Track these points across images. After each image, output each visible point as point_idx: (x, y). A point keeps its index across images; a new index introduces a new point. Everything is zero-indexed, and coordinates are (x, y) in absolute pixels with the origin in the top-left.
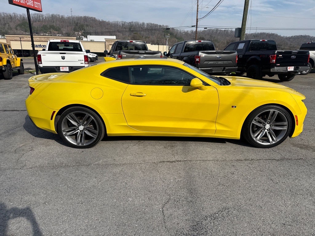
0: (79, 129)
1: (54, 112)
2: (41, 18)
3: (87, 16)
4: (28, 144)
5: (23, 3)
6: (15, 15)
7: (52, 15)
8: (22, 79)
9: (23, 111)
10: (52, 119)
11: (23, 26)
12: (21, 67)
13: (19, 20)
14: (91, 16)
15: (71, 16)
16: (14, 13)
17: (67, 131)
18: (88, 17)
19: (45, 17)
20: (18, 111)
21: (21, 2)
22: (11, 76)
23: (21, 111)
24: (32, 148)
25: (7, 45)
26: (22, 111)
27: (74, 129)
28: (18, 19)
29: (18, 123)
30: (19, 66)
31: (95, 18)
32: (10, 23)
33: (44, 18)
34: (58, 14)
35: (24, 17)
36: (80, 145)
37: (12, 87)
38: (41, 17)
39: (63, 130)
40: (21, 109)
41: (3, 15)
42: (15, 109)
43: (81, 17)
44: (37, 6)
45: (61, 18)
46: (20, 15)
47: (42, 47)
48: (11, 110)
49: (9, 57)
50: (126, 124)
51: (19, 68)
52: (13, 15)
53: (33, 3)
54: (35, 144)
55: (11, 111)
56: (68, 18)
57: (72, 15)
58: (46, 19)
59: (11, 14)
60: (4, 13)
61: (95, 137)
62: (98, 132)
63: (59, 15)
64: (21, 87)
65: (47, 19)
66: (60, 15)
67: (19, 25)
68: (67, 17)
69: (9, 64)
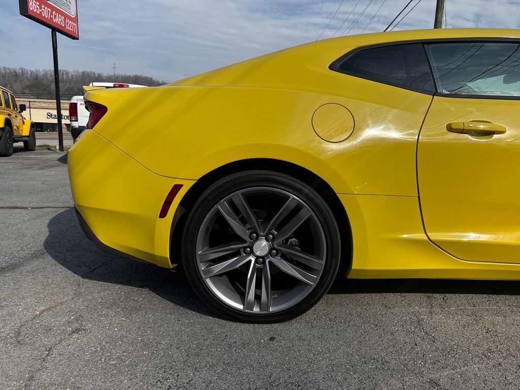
0: (252, 252)
1: (177, 188)
2: (65, 77)
3: (138, 74)
4: (62, 304)
5: (47, 17)
6: (22, 71)
7: (83, 73)
8: (31, 156)
9: (36, 208)
10: (163, 214)
11: (34, 89)
12: (31, 136)
13: (28, 79)
14: (146, 76)
15: (113, 74)
16: (22, 69)
17: (211, 261)
18: (140, 77)
19: (72, 75)
20: (26, 208)
21: (44, 15)
22: (11, 151)
23: (33, 208)
24: (77, 320)
25: (8, 93)
26: (35, 210)
27: (236, 253)
28: (27, 77)
29: (24, 236)
30: (28, 134)
31: (151, 79)
32: (13, 84)
33: (70, 77)
34: (93, 71)
35: (37, 75)
36: (256, 310)
37: (10, 167)
38: (64, 75)
39: (200, 255)
40: (32, 206)
41: (4, 71)
42: (19, 204)
43: (130, 76)
44: (71, 28)
45: (98, 77)
46: (32, 72)
47: (64, 118)
48: (9, 206)
49: (9, 115)
50: (422, 236)
51: (28, 138)
52: (20, 71)
53: (65, 21)
54: (85, 303)
55: (8, 208)
56: (109, 77)
57: (115, 73)
58: (72, 78)
59: (16, 70)
60: (5, 68)
61: (311, 280)
62: (323, 262)
63: (94, 73)
64: (30, 168)
65: (75, 79)
66: (96, 73)
67: (29, 87)
68: (106, 76)
69: (8, 128)
